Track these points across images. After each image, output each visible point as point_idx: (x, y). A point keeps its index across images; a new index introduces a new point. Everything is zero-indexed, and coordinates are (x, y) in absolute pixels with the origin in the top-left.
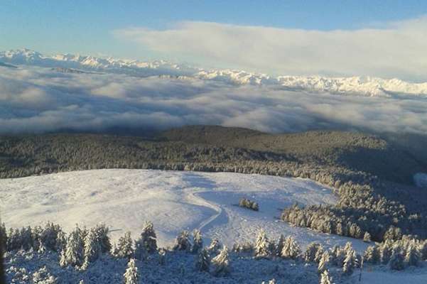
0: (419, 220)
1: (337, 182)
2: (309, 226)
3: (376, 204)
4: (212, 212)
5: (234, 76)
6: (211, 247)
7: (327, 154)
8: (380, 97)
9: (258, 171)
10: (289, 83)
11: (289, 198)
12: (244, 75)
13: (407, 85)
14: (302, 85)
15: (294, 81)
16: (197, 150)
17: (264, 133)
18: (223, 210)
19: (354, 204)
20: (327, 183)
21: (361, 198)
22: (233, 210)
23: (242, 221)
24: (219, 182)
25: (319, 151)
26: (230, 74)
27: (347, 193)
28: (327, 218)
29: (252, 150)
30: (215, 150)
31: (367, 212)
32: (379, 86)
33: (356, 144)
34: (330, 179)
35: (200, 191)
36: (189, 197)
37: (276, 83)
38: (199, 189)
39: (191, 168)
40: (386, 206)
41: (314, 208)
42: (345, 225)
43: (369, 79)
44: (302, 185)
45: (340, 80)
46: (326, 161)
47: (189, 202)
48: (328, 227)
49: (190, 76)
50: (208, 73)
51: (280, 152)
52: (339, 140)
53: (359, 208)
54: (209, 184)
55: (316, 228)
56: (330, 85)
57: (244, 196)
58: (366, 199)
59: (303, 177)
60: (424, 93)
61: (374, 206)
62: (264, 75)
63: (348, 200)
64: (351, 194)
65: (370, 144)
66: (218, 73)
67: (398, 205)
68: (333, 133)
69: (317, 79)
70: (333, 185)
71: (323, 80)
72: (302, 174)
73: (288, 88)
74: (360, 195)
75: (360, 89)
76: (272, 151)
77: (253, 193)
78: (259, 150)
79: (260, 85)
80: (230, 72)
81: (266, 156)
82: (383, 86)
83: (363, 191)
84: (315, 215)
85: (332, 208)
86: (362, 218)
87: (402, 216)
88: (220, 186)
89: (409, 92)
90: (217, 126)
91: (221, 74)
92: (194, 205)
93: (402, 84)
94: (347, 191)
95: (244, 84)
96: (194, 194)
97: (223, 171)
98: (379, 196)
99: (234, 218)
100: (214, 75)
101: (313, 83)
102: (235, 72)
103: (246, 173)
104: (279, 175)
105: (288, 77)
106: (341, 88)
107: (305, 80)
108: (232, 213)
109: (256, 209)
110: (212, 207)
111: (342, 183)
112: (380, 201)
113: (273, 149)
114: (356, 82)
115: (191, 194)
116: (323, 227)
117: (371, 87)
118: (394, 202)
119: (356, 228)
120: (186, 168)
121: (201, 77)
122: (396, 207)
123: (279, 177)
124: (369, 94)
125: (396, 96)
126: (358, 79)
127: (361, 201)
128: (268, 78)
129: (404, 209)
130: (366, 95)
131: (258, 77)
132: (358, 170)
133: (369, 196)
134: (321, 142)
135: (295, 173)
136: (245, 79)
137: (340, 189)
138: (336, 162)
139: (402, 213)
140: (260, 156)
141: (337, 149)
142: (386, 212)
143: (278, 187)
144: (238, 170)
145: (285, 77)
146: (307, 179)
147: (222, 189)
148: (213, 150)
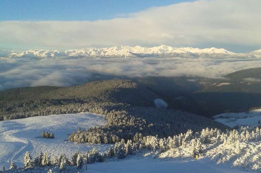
0: (154, 126)
1: (106, 112)
2: (87, 142)
3: (129, 121)
4: (22, 144)
5: (36, 53)
6: (10, 168)
7: (101, 95)
8: (130, 57)
9: (54, 113)
10: (73, 54)
11: (75, 126)
12: (42, 52)
13: (145, 49)
14: (82, 55)
15: (76, 53)
16: (15, 105)
17: (60, 88)
18: (30, 142)
19: (116, 123)
20: (100, 113)
21: (120, 119)
22: (36, 141)
23: (42, 147)
24: (27, 124)
25: (96, 93)
26: (33, 53)
27: (111, 117)
28: (98, 135)
29: (52, 100)
30: (27, 103)
31: (124, 126)
32: (129, 51)
33: (119, 87)
34: (101, 110)
35: (14, 132)
36: (6, 138)
37: (64, 55)
38: (14, 131)
39: (8, 118)
40: (135, 121)
41: (91, 130)
42: (109, 137)
43: (122, 48)
44: (84, 117)
45: (105, 49)
46: (101, 99)
47: (6, 141)
48: (99, 140)
49: (5, 57)
50: (18, 54)
51: (72, 98)
52: (107, 85)
53: (119, 125)
54: (21, 126)
55: (91, 142)
56: (99, 53)
57: (44, 130)
58: (123, 119)
59: (84, 112)
60: (155, 52)
61: (128, 123)
62: (56, 51)
63: (112, 122)
64: (114, 118)
65: (127, 85)
66: (25, 53)
67: (142, 120)
68: (104, 81)
69: (91, 50)
70: (104, 114)
71: (95, 50)
72: (83, 110)
73: (73, 57)
74: (119, 117)
75: (118, 53)
76: (66, 98)
77: (51, 127)
78: (57, 98)
79: (54, 58)
80: (32, 51)
81: (62, 102)
82: (131, 51)
83: (121, 114)
84: (90, 134)
85: (102, 128)
86: (119, 131)
87: (144, 126)
88: (28, 126)
89: (146, 53)
90: (28, 87)
91: (27, 53)
92: (10, 142)
93: (142, 49)
94: (112, 116)
95: (43, 58)
96: (10, 135)
97: (30, 116)
98: (131, 116)
99: (37, 146)
100: (22, 54)
101: (88, 53)
102: (36, 51)
103: (46, 115)
104: (69, 113)
105: (72, 50)
106: (106, 54)
107: (83, 51)
108: (35, 143)
109: (53, 137)
110: (22, 141)
111: (109, 111)
112: (132, 119)
113: (66, 96)
114: (115, 49)
115: (8, 135)
116: (96, 140)
117: (124, 52)
118: (139, 119)
119: (116, 137)
120: (5, 118)
121: (13, 57)
122: (141, 121)
123: (68, 114)
124: (124, 56)
125: (139, 56)
126: (116, 48)
127: (120, 120)
128: (59, 52)
129: (145, 122)
130: (122, 57)
131: (52, 52)
132: (119, 102)
133: (125, 117)
134: (97, 88)
135: (79, 110)
136: (43, 55)
137: (107, 116)
138: (108, 99)
139: (144, 124)
140: (58, 102)
141: (107, 91)
142: (135, 125)
143: (68, 120)
144: (40, 114)
145: (70, 51)
146: (87, 113)
147: (29, 128)
148: (25, 103)
